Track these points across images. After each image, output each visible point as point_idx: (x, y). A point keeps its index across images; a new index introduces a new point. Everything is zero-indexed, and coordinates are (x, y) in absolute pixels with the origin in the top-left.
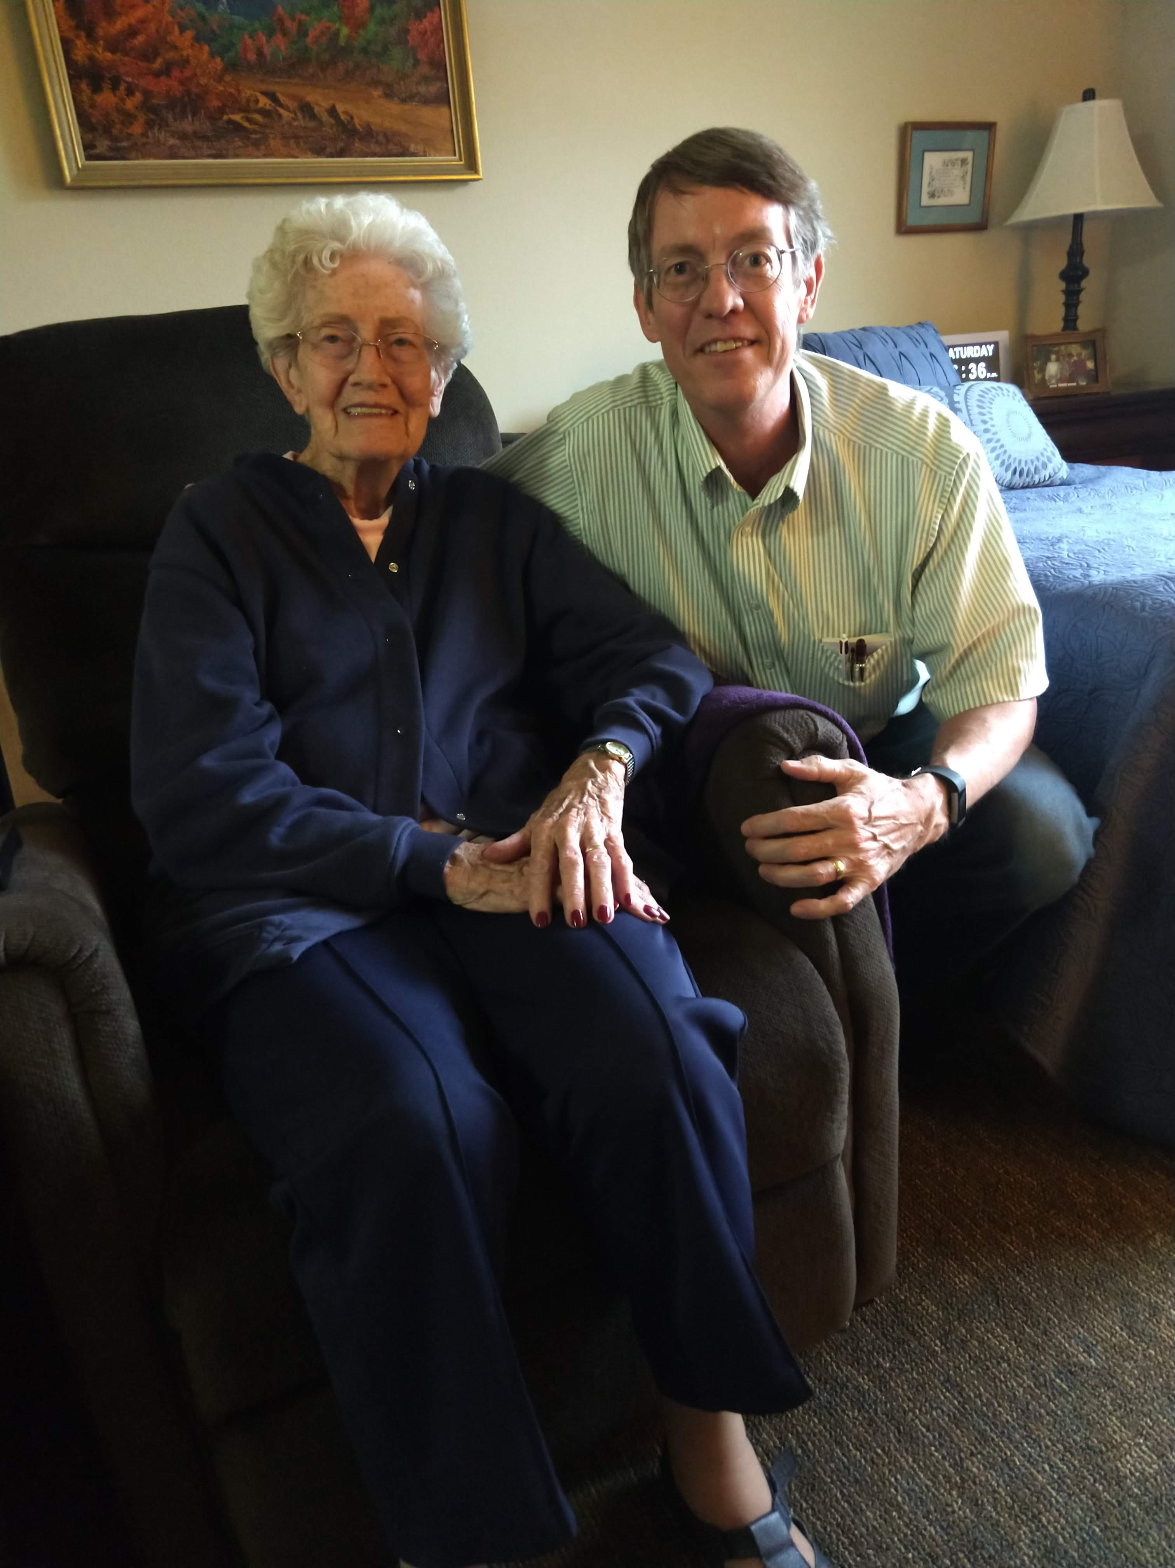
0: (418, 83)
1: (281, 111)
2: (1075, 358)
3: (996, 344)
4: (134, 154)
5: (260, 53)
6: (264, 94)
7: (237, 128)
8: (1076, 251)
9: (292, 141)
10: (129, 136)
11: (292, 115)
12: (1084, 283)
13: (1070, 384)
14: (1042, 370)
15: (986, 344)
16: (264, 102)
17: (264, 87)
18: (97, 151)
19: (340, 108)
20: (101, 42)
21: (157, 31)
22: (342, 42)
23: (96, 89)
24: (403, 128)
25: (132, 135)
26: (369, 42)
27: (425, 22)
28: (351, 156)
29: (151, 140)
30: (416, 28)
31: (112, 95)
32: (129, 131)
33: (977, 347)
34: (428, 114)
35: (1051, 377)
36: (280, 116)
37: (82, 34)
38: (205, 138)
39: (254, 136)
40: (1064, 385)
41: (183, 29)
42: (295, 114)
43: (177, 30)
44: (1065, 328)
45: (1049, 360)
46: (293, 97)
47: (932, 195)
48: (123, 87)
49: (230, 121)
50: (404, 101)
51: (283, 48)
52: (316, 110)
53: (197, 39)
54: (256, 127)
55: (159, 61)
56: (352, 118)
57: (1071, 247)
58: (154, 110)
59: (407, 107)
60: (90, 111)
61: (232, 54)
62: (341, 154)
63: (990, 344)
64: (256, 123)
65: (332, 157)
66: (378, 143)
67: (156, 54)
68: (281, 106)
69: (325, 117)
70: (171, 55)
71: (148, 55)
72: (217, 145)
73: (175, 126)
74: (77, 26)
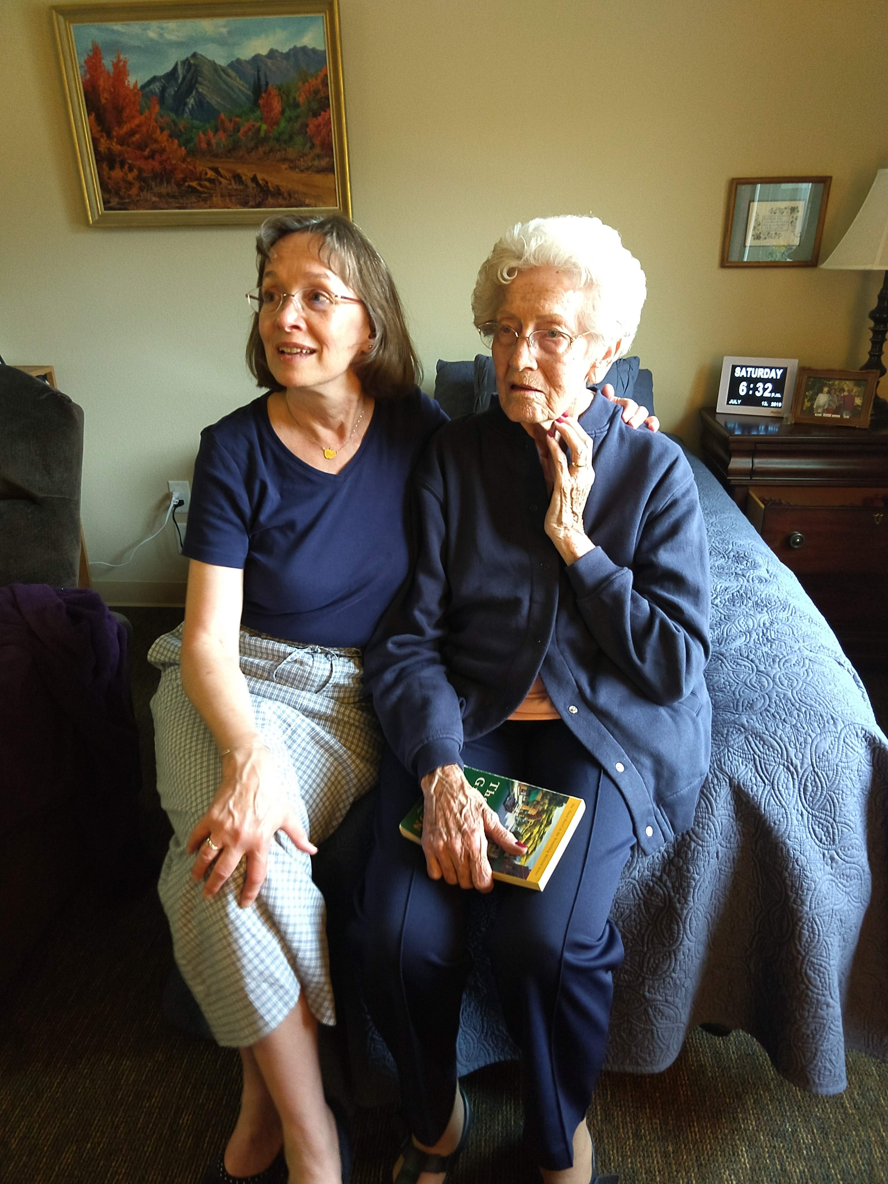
0: (313, 159)
1: (222, 179)
3: (785, 370)
4: (132, 207)
5: (209, 144)
6: (212, 169)
7: (193, 190)
9: (227, 198)
11: (227, 182)
15: (776, 368)
16: (211, 174)
17: (210, 164)
18: (110, 205)
19: (259, 177)
20: (115, 140)
21: (147, 132)
22: (262, 134)
23: (112, 168)
24: (301, 188)
25: (131, 195)
26: (281, 134)
27: (320, 118)
28: (265, 207)
29: (142, 198)
30: (313, 123)
31: (120, 171)
33: (768, 370)
34: (319, 179)
36: (220, 183)
37: (104, 135)
38: (174, 197)
39: (203, 195)
41: (162, 130)
42: (230, 181)
46: (229, 170)
48: (126, 167)
49: (189, 186)
50: (302, 171)
51: (223, 139)
52: (244, 178)
53: (171, 136)
54: (205, 190)
55: (148, 150)
56: (267, 183)
58: (144, 180)
59: (303, 175)
60: (108, 181)
61: (192, 145)
62: (258, 206)
63: (780, 368)
64: (205, 187)
65: (253, 207)
66: (284, 199)
67: (146, 147)
69: (250, 183)
70: (155, 146)
71: (141, 147)
72: (181, 201)
73: (156, 190)
74: (102, 131)
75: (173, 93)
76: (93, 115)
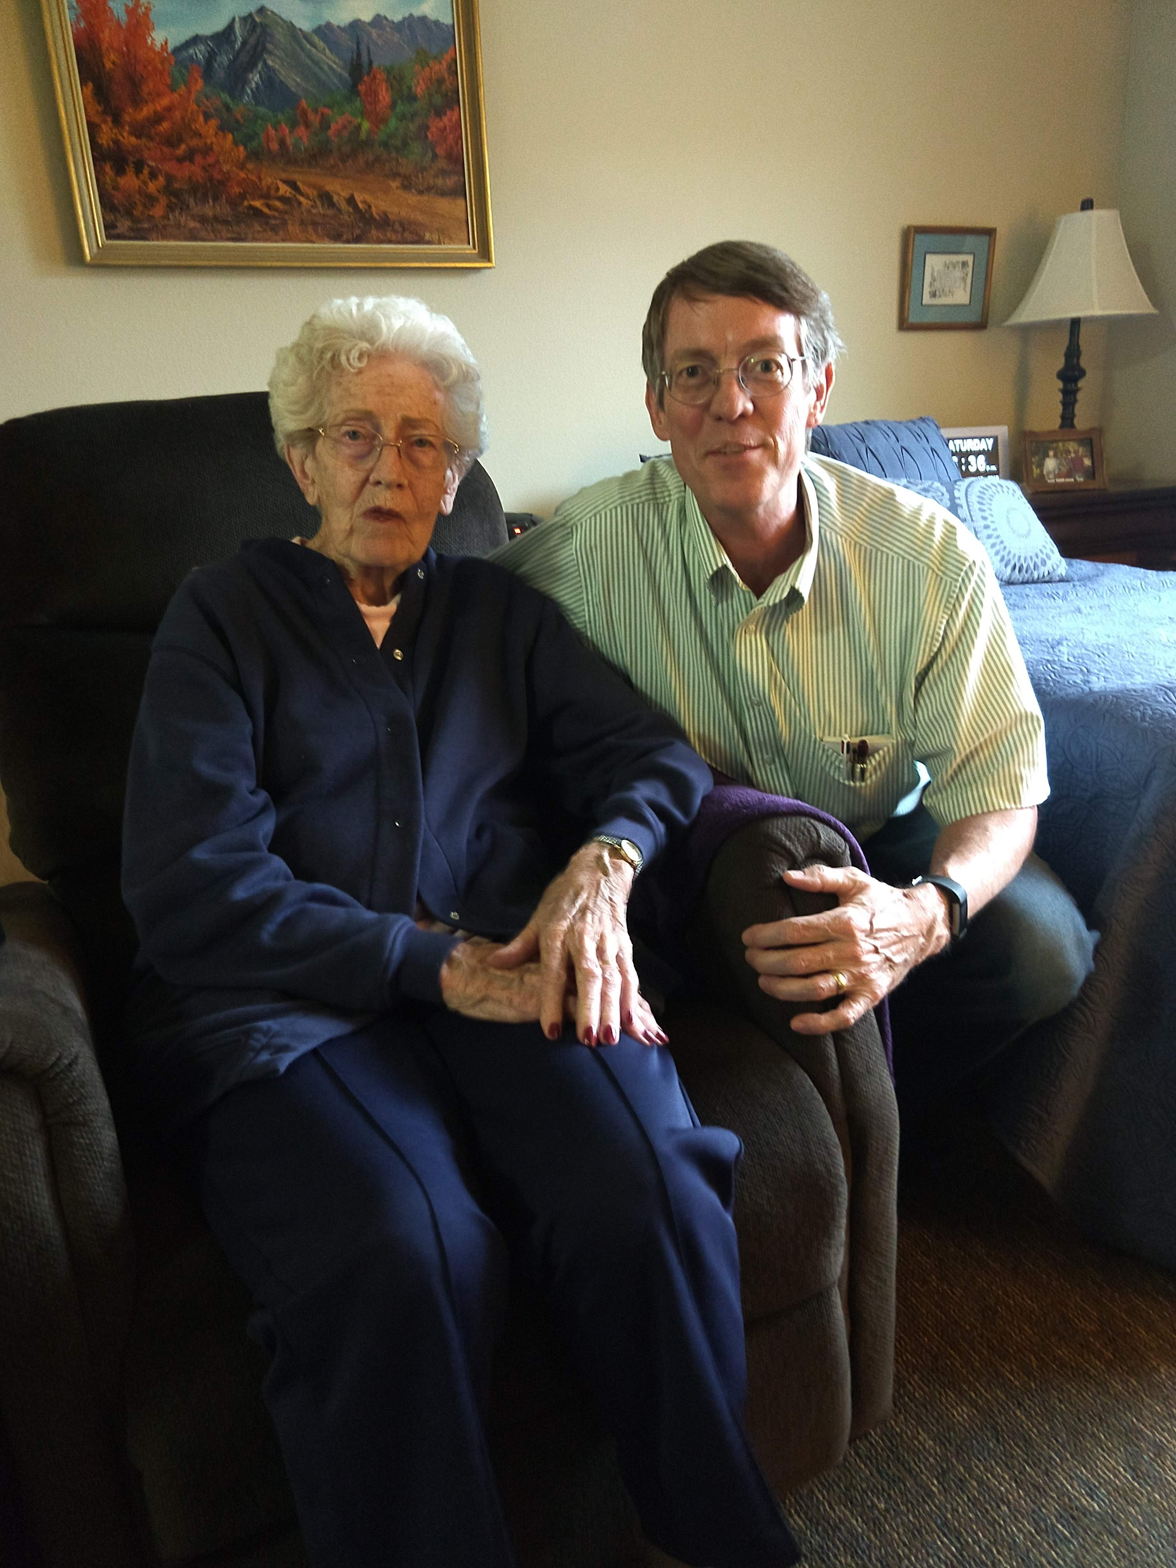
0: (436, 176)
1: (302, 199)
2: (1073, 455)
3: (996, 440)
4: (154, 236)
5: (282, 143)
6: (285, 182)
7: (257, 212)
8: (1073, 353)
9: (310, 228)
10: (150, 218)
11: (310, 203)
12: (1080, 384)
13: (1068, 480)
14: (1041, 465)
15: (985, 438)
16: (284, 190)
17: (284, 176)
18: (118, 231)
19: (358, 198)
20: (127, 128)
21: (183, 119)
22: (363, 135)
23: (120, 171)
24: (420, 218)
25: (152, 217)
26: (390, 137)
27: (445, 119)
28: (368, 242)
29: (172, 222)
30: (435, 125)
31: (135, 178)
32: (151, 213)
33: (977, 440)
34: (443, 205)
35: (1049, 473)
36: (300, 203)
37: (109, 119)
38: (226, 223)
39: (273, 222)
40: (1062, 480)
41: (207, 117)
42: (314, 201)
43: (201, 118)
44: (1062, 426)
45: (1048, 456)
46: (314, 186)
47: (934, 295)
48: (146, 171)
49: (251, 207)
50: (421, 192)
51: (305, 140)
52: (335, 198)
53: (222, 128)
54: (276, 214)
55: (183, 147)
56: (370, 207)
57: (1069, 348)
58: (176, 194)
59: (425, 198)
60: (113, 192)
61: (255, 144)
62: (357, 240)
63: (989, 438)
64: (276, 210)
65: (348, 241)
66: (394, 231)
67: (181, 140)
68: (302, 194)
69: (344, 206)
70: (194, 142)
71: (172, 141)
72: (236, 228)
73: (196, 210)
74: (104, 112)
75: (226, 62)
76: (90, 85)
